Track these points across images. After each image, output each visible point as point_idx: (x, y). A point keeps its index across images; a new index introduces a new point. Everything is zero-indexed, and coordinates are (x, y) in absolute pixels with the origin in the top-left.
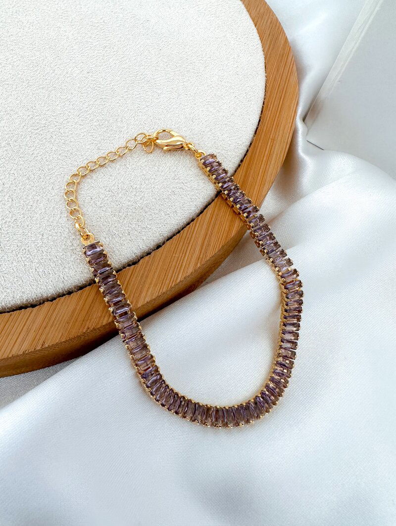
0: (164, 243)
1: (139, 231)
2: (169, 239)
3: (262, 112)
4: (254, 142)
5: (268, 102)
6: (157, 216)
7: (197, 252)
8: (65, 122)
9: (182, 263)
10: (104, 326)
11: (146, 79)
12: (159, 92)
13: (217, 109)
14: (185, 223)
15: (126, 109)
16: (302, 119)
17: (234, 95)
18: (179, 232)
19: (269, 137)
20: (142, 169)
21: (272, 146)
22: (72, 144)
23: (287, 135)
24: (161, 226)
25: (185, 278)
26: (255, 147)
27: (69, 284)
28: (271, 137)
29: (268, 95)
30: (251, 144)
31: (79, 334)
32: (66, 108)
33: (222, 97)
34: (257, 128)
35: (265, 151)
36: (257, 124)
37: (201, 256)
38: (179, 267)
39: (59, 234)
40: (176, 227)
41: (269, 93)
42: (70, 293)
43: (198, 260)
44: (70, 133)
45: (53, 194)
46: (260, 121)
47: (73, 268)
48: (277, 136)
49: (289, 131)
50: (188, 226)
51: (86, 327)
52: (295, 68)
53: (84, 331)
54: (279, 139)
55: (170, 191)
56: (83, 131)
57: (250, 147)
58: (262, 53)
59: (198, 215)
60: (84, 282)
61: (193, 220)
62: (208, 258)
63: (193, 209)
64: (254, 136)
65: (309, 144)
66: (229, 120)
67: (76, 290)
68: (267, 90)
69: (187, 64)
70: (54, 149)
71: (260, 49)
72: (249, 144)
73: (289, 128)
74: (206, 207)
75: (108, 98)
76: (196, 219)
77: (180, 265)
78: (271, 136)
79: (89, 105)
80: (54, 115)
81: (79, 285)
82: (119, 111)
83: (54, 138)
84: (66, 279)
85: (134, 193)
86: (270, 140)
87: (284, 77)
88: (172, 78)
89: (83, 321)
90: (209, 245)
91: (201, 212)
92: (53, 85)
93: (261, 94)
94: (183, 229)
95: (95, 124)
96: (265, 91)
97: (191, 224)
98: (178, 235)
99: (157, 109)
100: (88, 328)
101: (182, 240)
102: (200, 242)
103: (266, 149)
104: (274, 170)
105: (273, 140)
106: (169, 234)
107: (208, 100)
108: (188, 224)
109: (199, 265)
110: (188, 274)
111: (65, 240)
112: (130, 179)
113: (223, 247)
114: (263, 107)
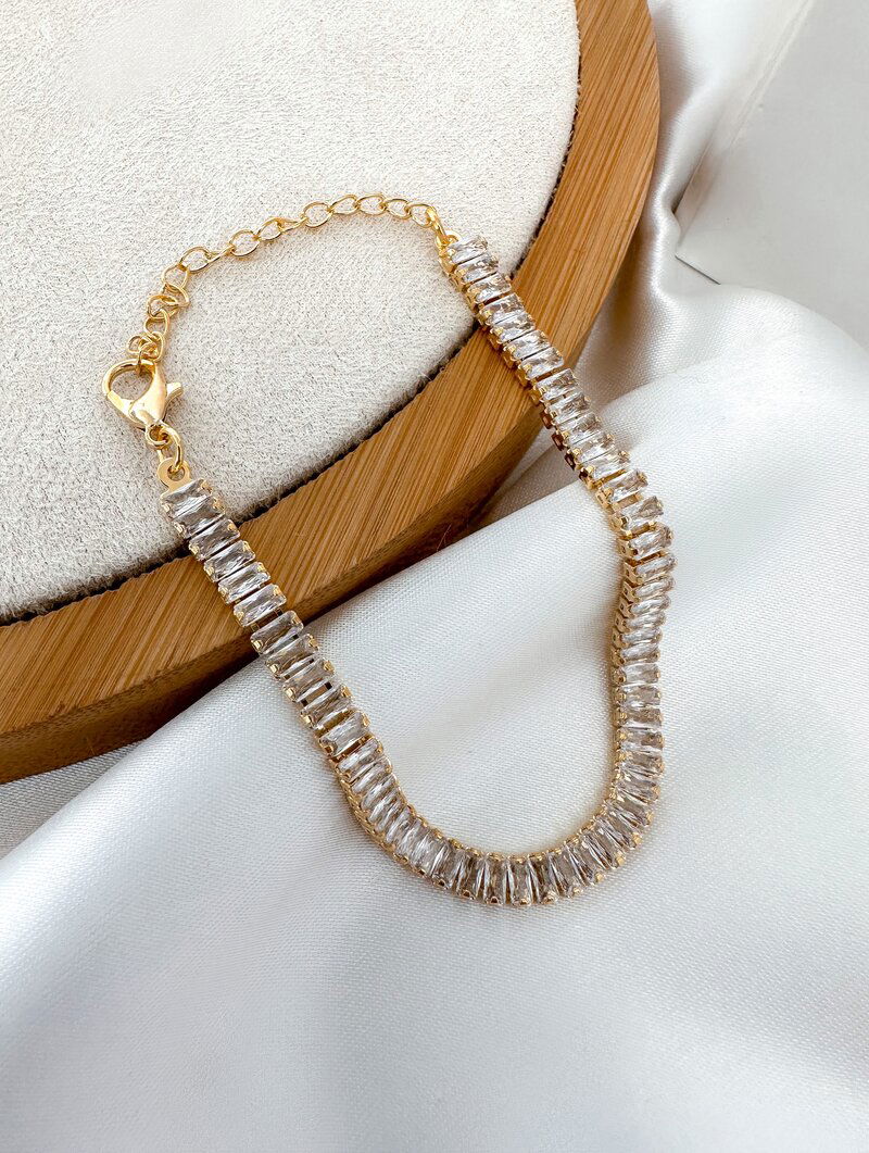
0: (274, 502)
1: (212, 470)
2: (288, 491)
3: (559, 181)
4: (529, 257)
5: (578, 156)
6: (261, 434)
7: (354, 527)
8: (67, 195)
9: (314, 553)
10: (102, 701)
11: (276, 93)
12: (306, 125)
13: (445, 170)
14: (331, 454)
15: (220, 167)
16: (669, 203)
17: (492, 137)
18: (314, 476)
19: (571, 246)
20: (239, 315)
21: (575, 267)
22: (77, 248)
23: (618, 242)
24: (268, 459)
25: (315, 593)
26: (530, 268)
27: (26, 596)
28: (574, 246)
29: (578, 138)
30: (522, 260)
31: (37, 720)
32: (76, 160)
33: (461, 139)
34: (542, 222)
35: (557, 279)
36: (543, 209)
37: (363, 540)
38: (305, 563)
39: (16, 470)
40: (307, 464)
41: (581, 135)
42: (27, 615)
43: (355, 548)
44: (77, 220)
45: (15, 370)
46: (550, 202)
47: (39, 556)
48: (589, 245)
49: (622, 231)
50: (340, 462)
51: (58, 703)
52: (656, 73)
53: (52, 712)
54: (596, 250)
55: (303, 372)
56: (107, 217)
57: (518, 267)
58: (576, 31)
59: (368, 436)
60: (63, 592)
61: (353, 447)
62: (379, 546)
63: (354, 419)
64: (532, 241)
65: (681, 265)
66: (471, 199)
67: (44, 610)
68: (577, 127)
69: (383, 58)
70: (31, 260)
71: (572, 21)
72: (516, 260)
73: (625, 223)
74: (391, 415)
75: (180, 137)
76: (361, 445)
77: (308, 558)
78: (576, 241)
79: (130, 155)
80: (42, 176)
81: (52, 598)
82: (201, 170)
83: (36, 232)
84: (19, 580)
85: (213, 375)
86: (571, 253)
87: (625, 96)
88: (342, 91)
89: (53, 687)
90: (385, 512)
91: (377, 428)
92: (49, 103)
93: (563, 137)
94: (326, 468)
95: (139, 200)
96: (573, 129)
97: (347, 458)
98: (311, 483)
99: (295, 168)
100: (62, 707)
101: (320, 498)
102: (362, 507)
103: (558, 275)
104: (574, 328)
105: (580, 252)
106: (288, 481)
107: (424, 149)
108: (340, 456)
109: (354, 562)
110: (324, 583)
111: (29, 485)
112: (205, 341)
113: (421, 518)
114: (563, 168)
